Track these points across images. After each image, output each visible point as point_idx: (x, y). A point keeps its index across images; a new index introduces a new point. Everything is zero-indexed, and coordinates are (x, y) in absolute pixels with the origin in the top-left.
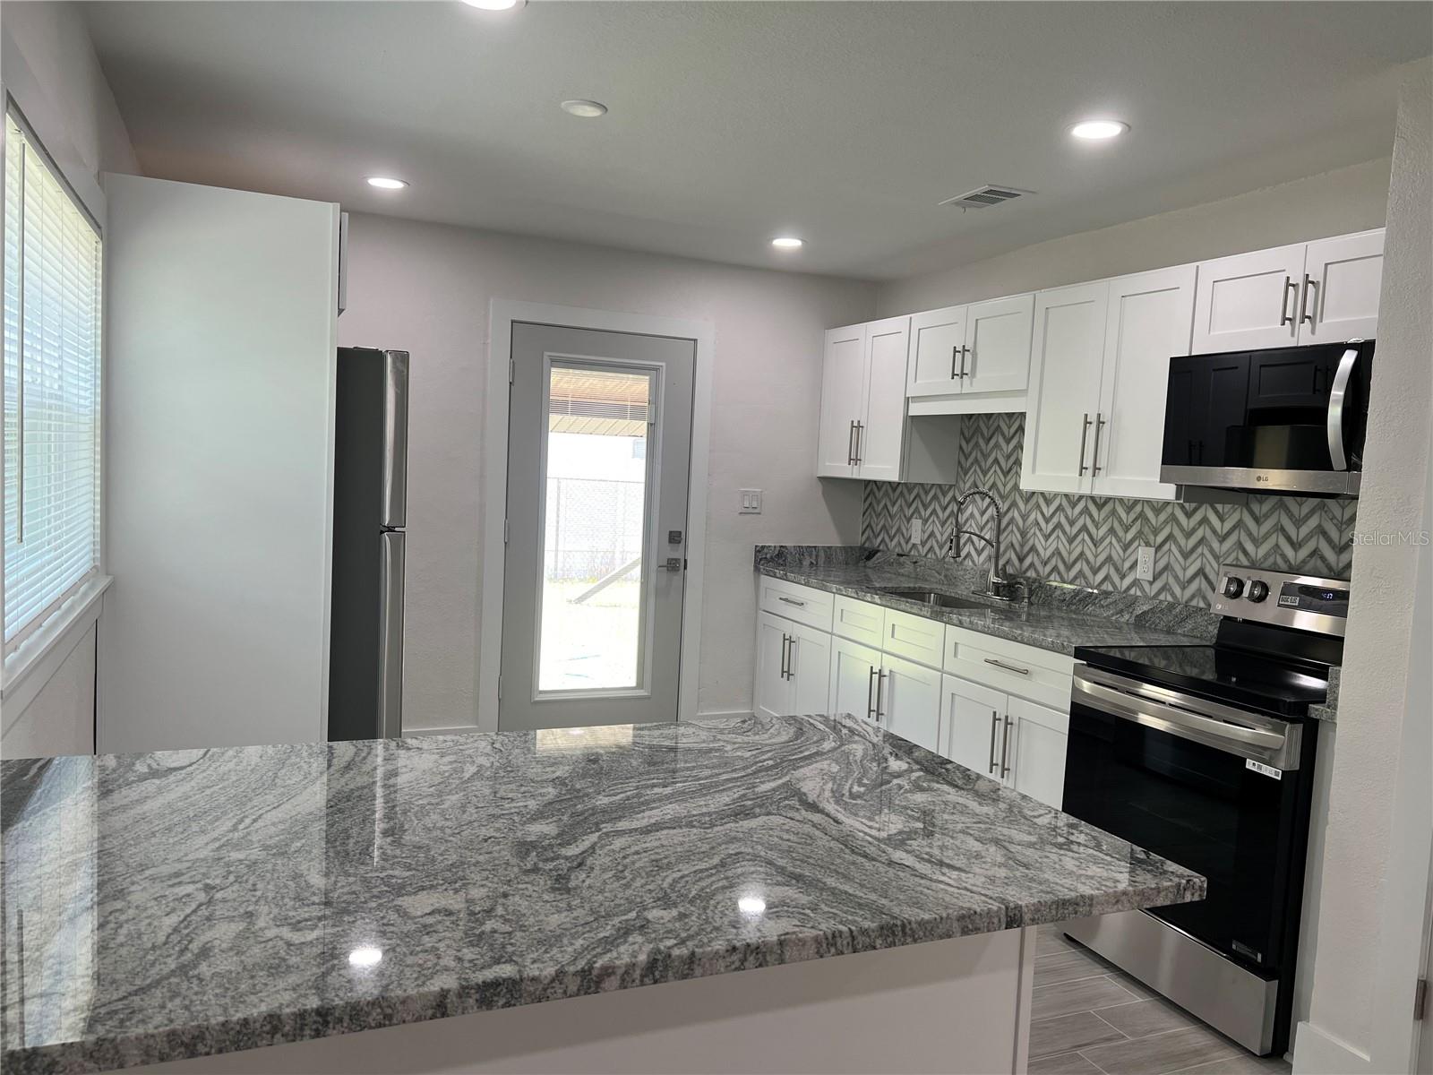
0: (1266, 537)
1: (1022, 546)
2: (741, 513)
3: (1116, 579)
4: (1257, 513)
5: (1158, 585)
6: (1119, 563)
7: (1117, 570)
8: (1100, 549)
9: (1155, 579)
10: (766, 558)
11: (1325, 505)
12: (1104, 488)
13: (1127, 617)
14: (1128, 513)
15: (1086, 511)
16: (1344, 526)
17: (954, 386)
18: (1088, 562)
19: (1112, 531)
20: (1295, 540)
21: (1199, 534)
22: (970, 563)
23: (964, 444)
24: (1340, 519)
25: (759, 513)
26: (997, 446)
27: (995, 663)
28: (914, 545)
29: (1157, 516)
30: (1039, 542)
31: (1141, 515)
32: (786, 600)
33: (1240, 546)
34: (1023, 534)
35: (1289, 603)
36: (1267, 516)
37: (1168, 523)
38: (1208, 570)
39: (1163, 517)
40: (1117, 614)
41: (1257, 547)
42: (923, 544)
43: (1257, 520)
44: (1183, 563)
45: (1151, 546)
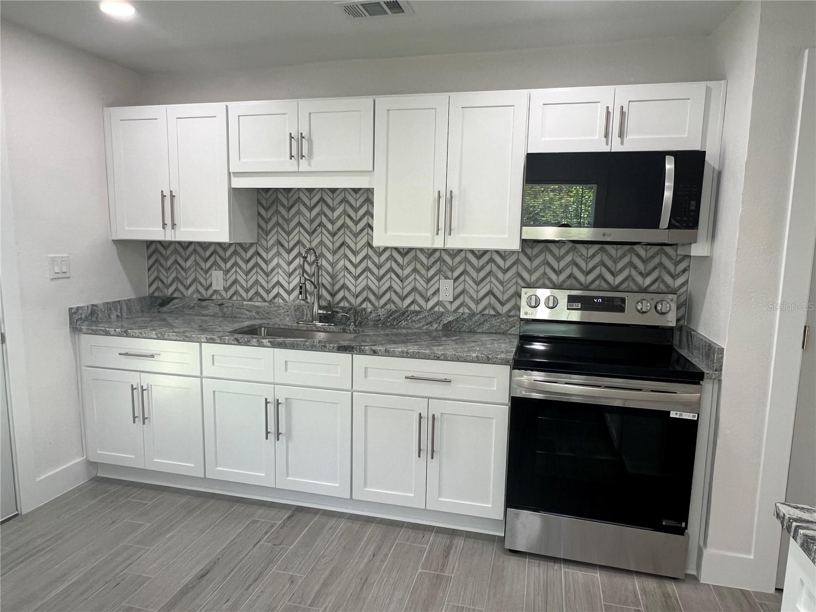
0: (536, 269)
1: (333, 285)
2: (53, 279)
3: (421, 301)
4: (530, 254)
5: (457, 303)
6: (423, 291)
7: (422, 296)
8: (405, 284)
9: (455, 299)
10: (81, 318)
11: (576, 248)
12: (454, 243)
13: (435, 326)
14: (428, 258)
15: (391, 257)
16: (589, 260)
17: (292, 166)
18: (396, 293)
19: (415, 270)
20: (557, 269)
21: (488, 269)
22: (281, 301)
23: (263, 212)
24: (586, 255)
25: (69, 278)
26: (299, 212)
27: (412, 378)
28: (215, 291)
29: (453, 259)
30: (349, 282)
31: (440, 259)
32: (127, 354)
33: (519, 275)
34: (333, 277)
35: (574, 307)
36: (537, 256)
37: (462, 263)
38: (495, 291)
39: (457, 259)
40: (427, 325)
41: (531, 275)
42: (226, 290)
43: (530, 259)
44: (476, 289)
45: (449, 279)
